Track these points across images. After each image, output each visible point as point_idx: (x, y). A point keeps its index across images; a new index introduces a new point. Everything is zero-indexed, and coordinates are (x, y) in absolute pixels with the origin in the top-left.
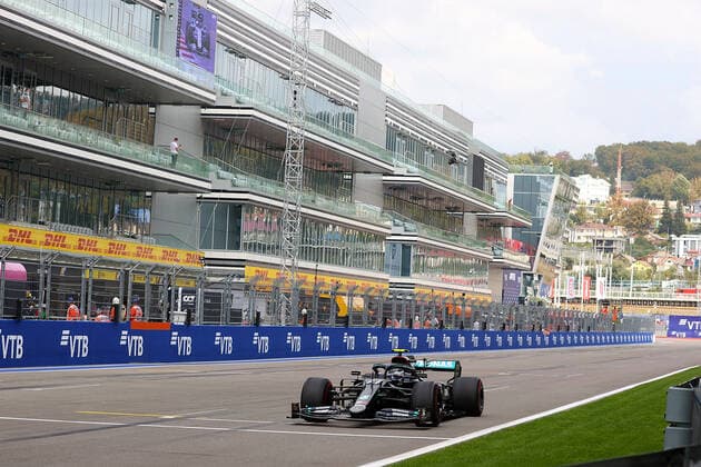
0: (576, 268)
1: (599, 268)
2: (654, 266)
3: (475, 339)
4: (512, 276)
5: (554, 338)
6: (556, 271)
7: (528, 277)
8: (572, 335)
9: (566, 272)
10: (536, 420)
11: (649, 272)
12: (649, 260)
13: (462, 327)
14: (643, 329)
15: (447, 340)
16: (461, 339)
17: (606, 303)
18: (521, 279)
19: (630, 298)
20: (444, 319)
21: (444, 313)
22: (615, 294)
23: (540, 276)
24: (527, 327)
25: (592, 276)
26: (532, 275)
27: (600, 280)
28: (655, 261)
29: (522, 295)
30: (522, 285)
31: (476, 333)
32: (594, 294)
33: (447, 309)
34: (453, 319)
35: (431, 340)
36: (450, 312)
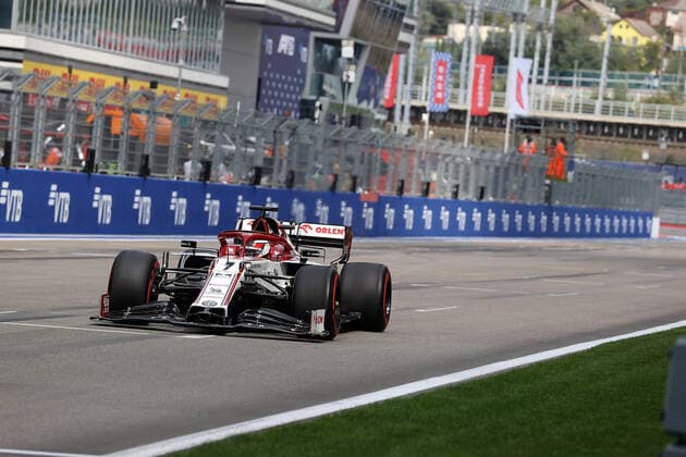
0: (457, 32)
1: (518, 33)
2: (668, 34)
3: (179, 205)
4: (286, 43)
5: (390, 213)
6: (403, 36)
7: (329, 49)
8: (436, 206)
9: (431, 41)
10: (324, 418)
11: (652, 51)
12: (655, 17)
13: (145, 171)
14: (627, 203)
15: (103, 202)
16: (143, 203)
17: (529, 126)
18: (308, 54)
19: (597, 117)
20: (96, 145)
21: (98, 132)
22: (558, 106)
23: (358, 49)
24: (315, 181)
25: (496, 55)
26: (337, 44)
27: (518, 65)
28: (672, 20)
29: (307, 95)
30: (310, 71)
31: (184, 189)
32: (500, 102)
33: (108, 120)
34: (123, 148)
35: (60, 201)
36: (116, 128)
